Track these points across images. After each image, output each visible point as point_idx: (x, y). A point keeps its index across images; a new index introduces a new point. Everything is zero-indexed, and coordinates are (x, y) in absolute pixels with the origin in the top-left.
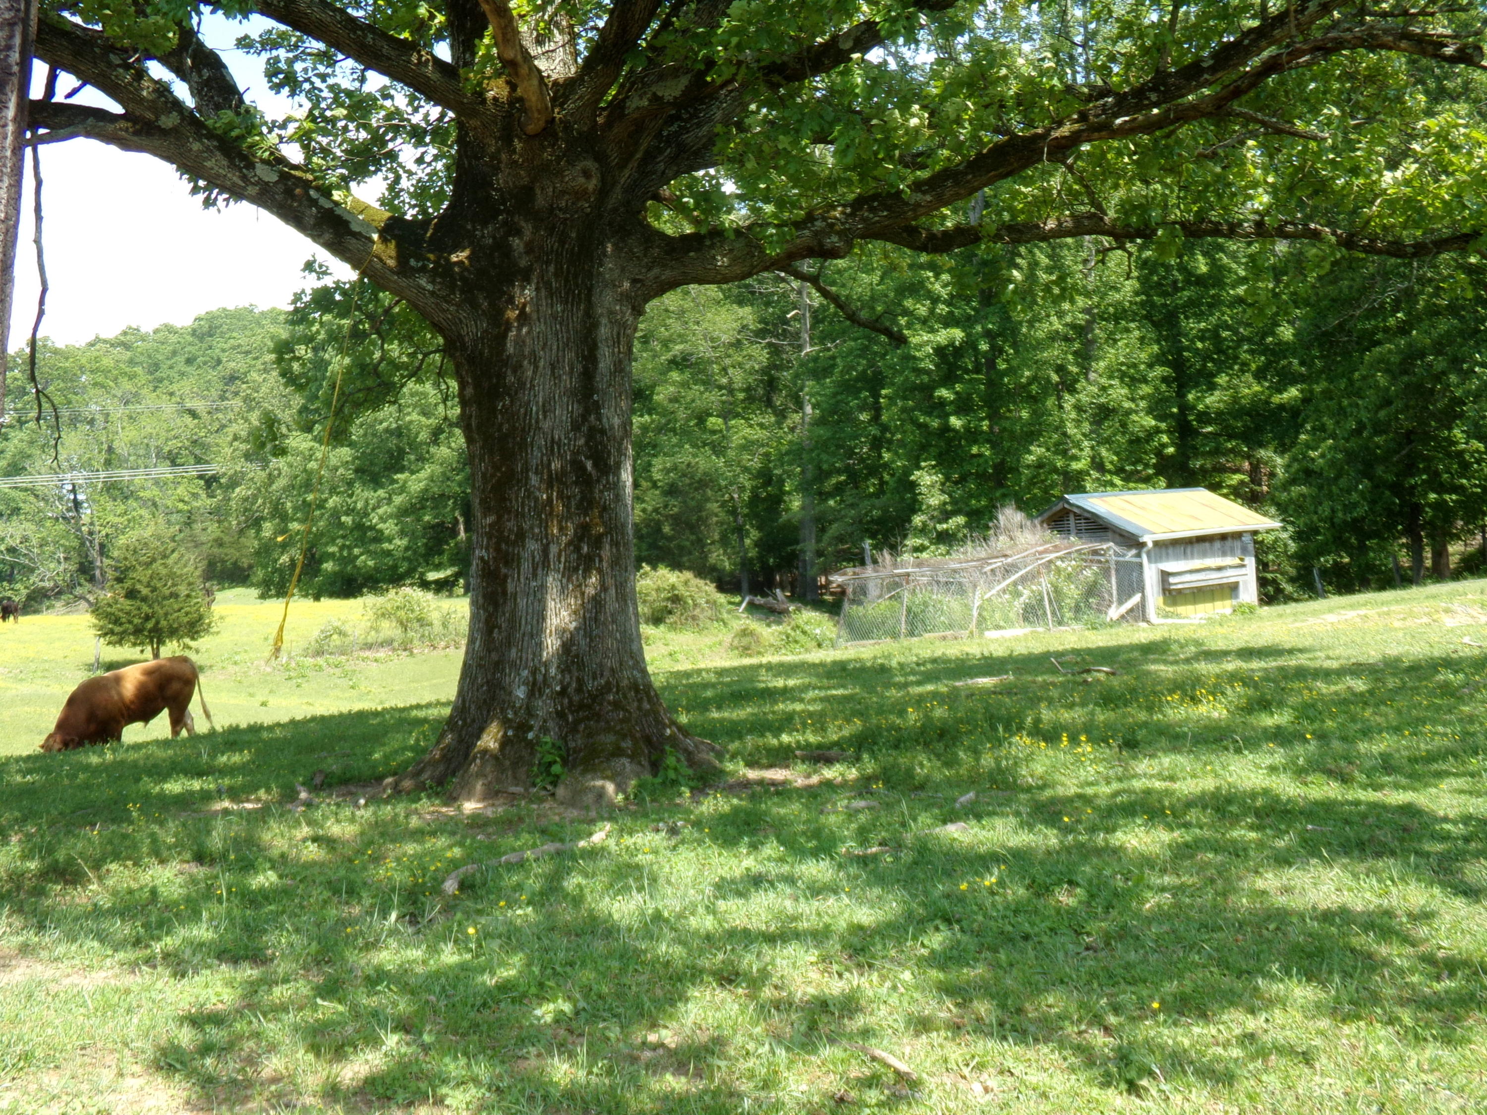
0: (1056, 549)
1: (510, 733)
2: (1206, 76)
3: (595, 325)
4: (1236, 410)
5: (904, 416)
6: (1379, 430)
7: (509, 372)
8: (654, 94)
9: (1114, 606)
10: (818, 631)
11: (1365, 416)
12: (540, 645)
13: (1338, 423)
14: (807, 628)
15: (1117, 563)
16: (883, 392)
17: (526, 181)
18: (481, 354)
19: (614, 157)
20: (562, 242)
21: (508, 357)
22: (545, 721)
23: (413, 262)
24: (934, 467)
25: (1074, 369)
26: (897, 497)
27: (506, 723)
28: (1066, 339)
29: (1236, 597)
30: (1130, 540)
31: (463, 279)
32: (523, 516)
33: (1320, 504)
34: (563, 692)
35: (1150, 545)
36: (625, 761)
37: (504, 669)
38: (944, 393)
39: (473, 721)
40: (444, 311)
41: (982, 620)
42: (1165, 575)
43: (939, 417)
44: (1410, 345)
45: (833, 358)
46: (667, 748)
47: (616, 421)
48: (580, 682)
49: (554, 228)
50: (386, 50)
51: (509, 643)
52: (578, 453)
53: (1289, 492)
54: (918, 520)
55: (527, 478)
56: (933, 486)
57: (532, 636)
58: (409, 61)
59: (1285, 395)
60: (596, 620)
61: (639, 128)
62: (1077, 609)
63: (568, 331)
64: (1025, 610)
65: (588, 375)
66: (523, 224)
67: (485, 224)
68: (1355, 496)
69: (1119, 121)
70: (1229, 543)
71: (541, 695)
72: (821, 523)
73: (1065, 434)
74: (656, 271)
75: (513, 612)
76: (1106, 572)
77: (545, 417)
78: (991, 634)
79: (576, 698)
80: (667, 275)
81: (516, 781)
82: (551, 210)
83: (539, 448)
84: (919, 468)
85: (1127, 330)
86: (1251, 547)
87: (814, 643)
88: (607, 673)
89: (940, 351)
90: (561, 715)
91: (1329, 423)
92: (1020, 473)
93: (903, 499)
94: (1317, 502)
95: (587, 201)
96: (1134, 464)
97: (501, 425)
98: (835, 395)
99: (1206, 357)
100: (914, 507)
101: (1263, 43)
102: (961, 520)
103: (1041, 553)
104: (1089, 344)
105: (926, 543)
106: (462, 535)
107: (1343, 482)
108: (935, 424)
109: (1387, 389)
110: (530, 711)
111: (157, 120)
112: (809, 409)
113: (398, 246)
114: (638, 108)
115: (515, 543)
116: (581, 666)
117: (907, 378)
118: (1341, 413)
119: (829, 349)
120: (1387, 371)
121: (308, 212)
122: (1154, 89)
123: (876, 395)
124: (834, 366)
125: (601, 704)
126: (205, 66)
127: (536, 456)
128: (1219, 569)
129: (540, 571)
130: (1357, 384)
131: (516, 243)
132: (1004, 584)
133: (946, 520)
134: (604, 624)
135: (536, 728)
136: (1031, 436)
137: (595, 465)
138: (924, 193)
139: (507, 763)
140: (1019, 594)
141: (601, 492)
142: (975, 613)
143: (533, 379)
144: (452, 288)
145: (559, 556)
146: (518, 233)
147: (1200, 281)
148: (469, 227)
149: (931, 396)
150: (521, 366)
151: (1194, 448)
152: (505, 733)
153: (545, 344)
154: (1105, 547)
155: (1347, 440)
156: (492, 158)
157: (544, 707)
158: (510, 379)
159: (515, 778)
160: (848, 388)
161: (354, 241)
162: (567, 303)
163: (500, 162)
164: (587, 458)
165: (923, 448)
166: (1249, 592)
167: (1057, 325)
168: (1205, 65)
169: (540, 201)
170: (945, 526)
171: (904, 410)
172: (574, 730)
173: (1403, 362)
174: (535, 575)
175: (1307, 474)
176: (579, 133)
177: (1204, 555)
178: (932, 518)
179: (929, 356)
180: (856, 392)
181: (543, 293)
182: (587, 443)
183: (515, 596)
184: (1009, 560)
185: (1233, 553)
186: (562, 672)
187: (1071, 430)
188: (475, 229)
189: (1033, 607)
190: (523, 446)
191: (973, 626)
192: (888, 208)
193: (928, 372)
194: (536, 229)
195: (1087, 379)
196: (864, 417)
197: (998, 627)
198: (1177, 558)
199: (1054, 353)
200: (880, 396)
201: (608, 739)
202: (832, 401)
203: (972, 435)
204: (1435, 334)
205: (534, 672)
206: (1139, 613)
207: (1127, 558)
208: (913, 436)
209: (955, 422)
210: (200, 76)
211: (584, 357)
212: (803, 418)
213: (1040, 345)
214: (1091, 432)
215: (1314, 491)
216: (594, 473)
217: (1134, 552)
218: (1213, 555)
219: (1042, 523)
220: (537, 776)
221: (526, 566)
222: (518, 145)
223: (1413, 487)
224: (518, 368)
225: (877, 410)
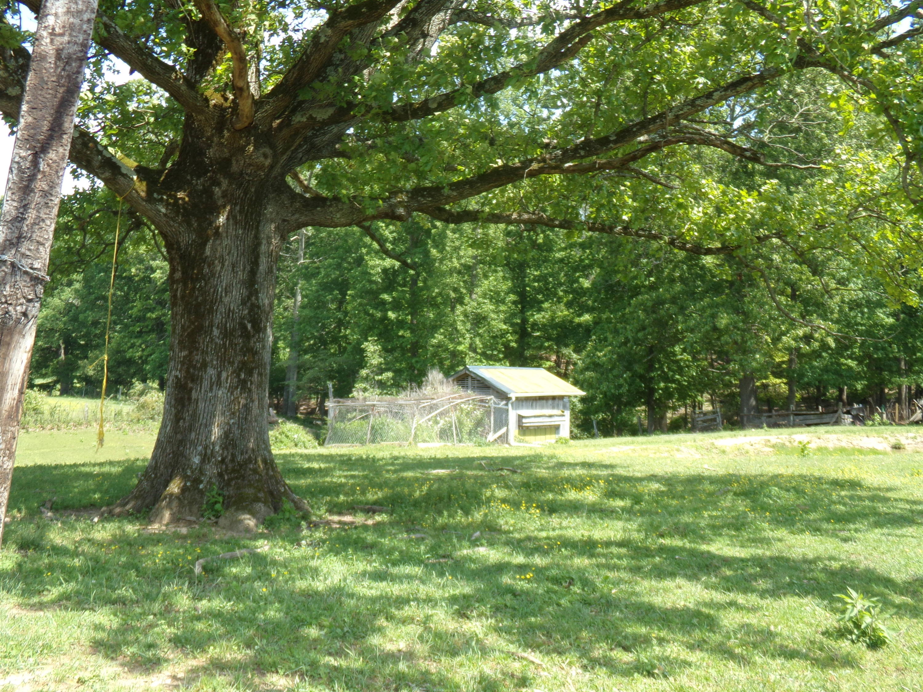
0: (461, 397)
1: (188, 484)
2: (611, 145)
3: (259, 244)
4: (552, 324)
5: (361, 308)
6: (637, 342)
7: (206, 266)
8: (311, 115)
9: (491, 433)
10: (296, 436)
11: (630, 335)
12: (210, 432)
13: (614, 337)
14: (289, 434)
15: (495, 408)
16: (349, 292)
17: (227, 154)
18: (190, 253)
19: (280, 146)
20: (246, 194)
21: (207, 257)
22: (211, 478)
23: (155, 195)
24: (376, 341)
25: (464, 291)
26: (352, 357)
27: (185, 478)
28: (459, 272)
29: (558, 433)
30: (503, 395)
31: (184, 208)
32: (207, 353)
33: (601, 383)
34: (223, 461)
35: (514, 399)
36: (261, 504)
37: (186, 445)
38: (386, 297)
39: (162, 475)
40: (170, 226)
41: (416, 435)
42: (520, 417)
43: (381, 311)
44: (658, 297)
45: (318, 268)
46: (284, 498)
47: (266, 302)
48: (233, 455)
49: (242, 184)
50: (158, 69)
51: (191, 429)
52: (244, 318)
53: (584, 374)
54: (364, 372)
55: (212, 331)
56: (375, 352)
57: (206, 426)
58: (170, 77)
59: (582, 319)
60: (246, 419)
61: (297, 132)
62: (470, 434)
63: (244, 246)
64: (441, 432)
65: (253, 273)
66: (222, 179)
67: (198, 178)
68: (621, 381)
69: (567, 165)
70: (556, 401)
71: (209, 462)
72: (301, 368)
73: (456, 329)
74: (297, 216)
75: (195, 412)
76: (488, 413)
77: (226, 295)
78: (421, 445)
79: (230, 466)
80: (303, 219)
81: (191, 513)
82: (241, 174)
83: (221, 313)
84: (367, 340)
85: (496, 271)
86: (568, 405)
87: (293, 444)
88: (250, 452)
89: (385, 271)
90: (220, 475)
91: (610, 336)
92: (427, 350)
93: (354, 359)
94: (600, 382)
95: (263, 171)
96: (492, 350)
97: (197, 297)
98: (317, 291)
99: (539, 291)
100: (362, 363)
101: (643, 131)
102: (390, 374)
103: (453, 398)
104: (474, 277)
105: (368, 387)
106: (63, 356)
107: (615, 372)
108: (379, 315)
109: (644, 321)
110: (201, 472)
111: (6, 89)
112: (299, 298)
113: (147, 185)
114: (299, 122)
115: (200, 369)
116: (235, 446)
117: (364, 286)
118: (616, 332)
119: (315, 263)
120: (644, 310)
121: (96, 158)
122: (583, 149)
123: (344, 294)
124: (318, 273)
125: (245, 470)
126: (20, 57)
127: (218, 319)
128: (550, 416)
129: (214, 387)
130: (627, 316)
131: (217, 190)
132: (430, 416)
133: (381, 374)
134: (251, 422)
135: (205, 482)
136: (434, 328)
137: (253, 327)
138: (453, 190)
139: (186, 502)
140: (437, 423)
141: (255, 343)
142: (413, 432)
143: (220, 272)
144: (178, 213)
145: (227, 379)
146: (219, 184)
147: (539, 247)
148: (189, 178)
149: (377, 298)
150: (213, 263)
151: (528, 344)
152: (185, 484)
153: (230, 252)
154: (489, 398)
155: (619, 347)
156: (208, 138)
157: (211, 470)
158: (206, 270)
159: (190, 511)
160: (326, 287)
161: (122, 179)
162: (245, 229)
163: (212, 142)
164: (249, 322)
165: (370, 329)
166: (565, 430)
167: (456, 264)
168: (612, 139)
169: (235, 168)
170: (380, 377)
171: (360, 304)
172: (228, 484)
173: (653, 306)
174: (211, 389)
175: (595, 366)
176: (262, 132)
177: (542, 407)
178: (372, 372)
179: (378, 273)
180: (331, 291)
181: (231, 221)
182: (249, 313)
183: (197, 401)
184: (435, 402)
185: (558, 408)
186: (223, 449)
187: (460, 326)
188: (192, 180)
189: (445, 431)
190: (211, 311)
191: (411, 439)
192: (432, 196)
193: (375, 282)
194: (230, 184)
195: (471, 297)
196: (333, 306)
197: (424, 441)
198: (527, 408)
199: (454, 280)
200: (346, 294)
201: (250, 491)
202: (316, 295)
203: (401, 324)
204: (672, 293)
205: (206, 448)
206: (504, 439)
207: (500, 406)
208: (365, 321)
209: (391, 315)
210: (17, 62)
211: (252, 263)
212: (295, 303)
213: (443, 275)
214: (471, 329)
215: (599, 375)
216: (252, 331)
217: (504, 402)
218: (547, 408)
219: (453, 380)
220: (205, 510)
221: (206, 384)
222: (226, 133)
223: (653, 378)
224: (211, 265)
225: (341, 302)
